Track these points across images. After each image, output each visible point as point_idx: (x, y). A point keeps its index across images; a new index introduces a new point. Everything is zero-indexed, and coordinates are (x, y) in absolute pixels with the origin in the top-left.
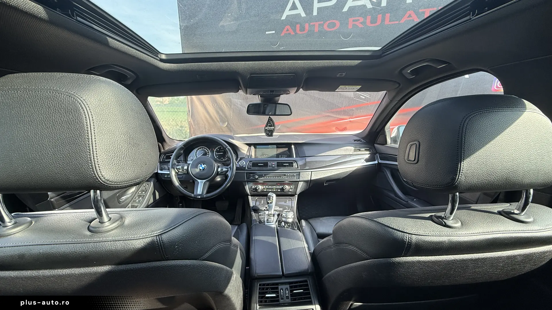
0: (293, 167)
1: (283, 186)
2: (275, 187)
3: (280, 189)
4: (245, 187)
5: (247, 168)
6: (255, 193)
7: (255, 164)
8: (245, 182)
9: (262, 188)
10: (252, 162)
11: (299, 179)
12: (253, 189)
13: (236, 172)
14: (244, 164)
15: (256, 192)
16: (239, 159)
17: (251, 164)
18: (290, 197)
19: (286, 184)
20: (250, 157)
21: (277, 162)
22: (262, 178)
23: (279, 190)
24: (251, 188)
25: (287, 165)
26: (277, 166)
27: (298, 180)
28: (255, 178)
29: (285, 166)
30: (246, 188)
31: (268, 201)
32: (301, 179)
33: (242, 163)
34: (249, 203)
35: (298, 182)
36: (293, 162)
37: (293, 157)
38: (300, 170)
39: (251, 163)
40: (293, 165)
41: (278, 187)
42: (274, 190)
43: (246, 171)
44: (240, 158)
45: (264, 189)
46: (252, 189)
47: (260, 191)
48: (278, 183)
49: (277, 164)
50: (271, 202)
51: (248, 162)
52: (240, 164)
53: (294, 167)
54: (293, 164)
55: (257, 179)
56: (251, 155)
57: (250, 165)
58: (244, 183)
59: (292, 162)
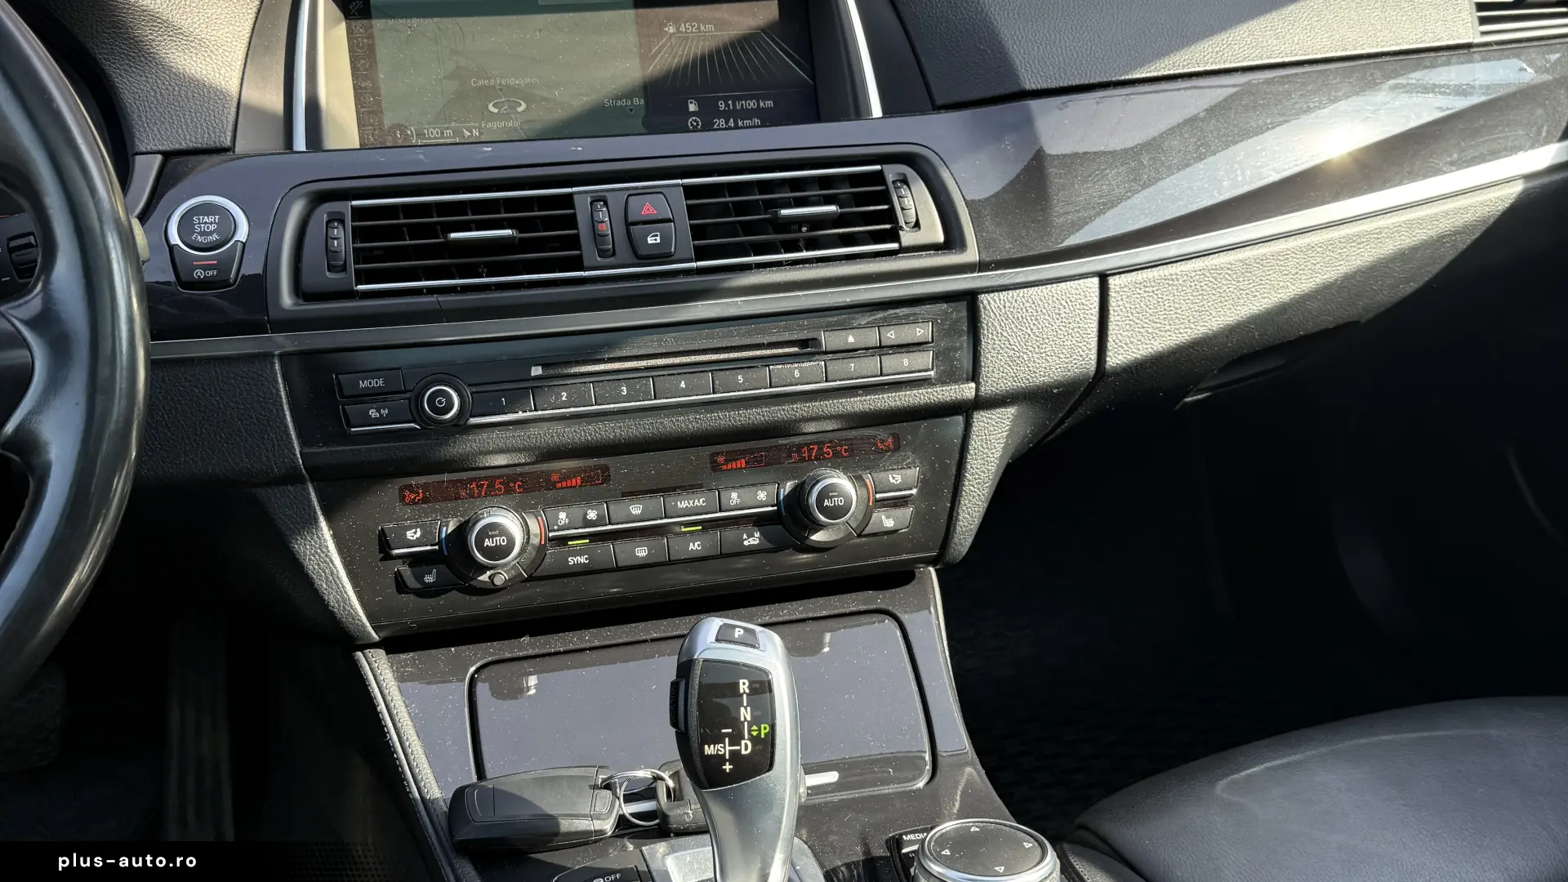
0: (893, 235)
1: (789, 486)
2: (700, 502)
3: (759, 521)
4: (303, 548)
5: (287, 300)
6: (454, 605)
7: (394, 233)
8: (292, 478)
9: (535, 541)
10: (346, 207)
11: (974, 376)
12: (415, 560)
13: (153, 365)
14: (242, 234)
15: (455, 595)
16: (147, 169)
17: (341, 238)
18: (879, 599)
19: (820, 458)
20: (300, 143)
21: (690, 191)
22: (520, 415)
23: (753, 540)
24: (388, 557)
25: (816, 222)
26: (697, 232)
27: (968, 391)
28: (418, 414)
29: (792, 237)
30: (311, 565)
31: (709, 750)
32: (999, 374)
33: (209, 223)
34: (389, 750)
35: (965, 410)
36: (891, 172)
37: (858, 110)
38: (982, 266)
39: (337, 219)
40: (890, 216)
41: (734, 497)
42: (695, 546)
43: (283, 342)
44: (167, 155)
45: (563, 541)
46: (405, 570)
47: (516, 582)
48: (732, 457)
49: (692, 212)
50: (746, 747)
51: (296, 210)
52: (175, 239)
53: (908, 238)
54: (885, 197)
55: (460, 427)
56: (313, 107)
57: (330, 253)
58: (276, 500)
59: (879, 178)
